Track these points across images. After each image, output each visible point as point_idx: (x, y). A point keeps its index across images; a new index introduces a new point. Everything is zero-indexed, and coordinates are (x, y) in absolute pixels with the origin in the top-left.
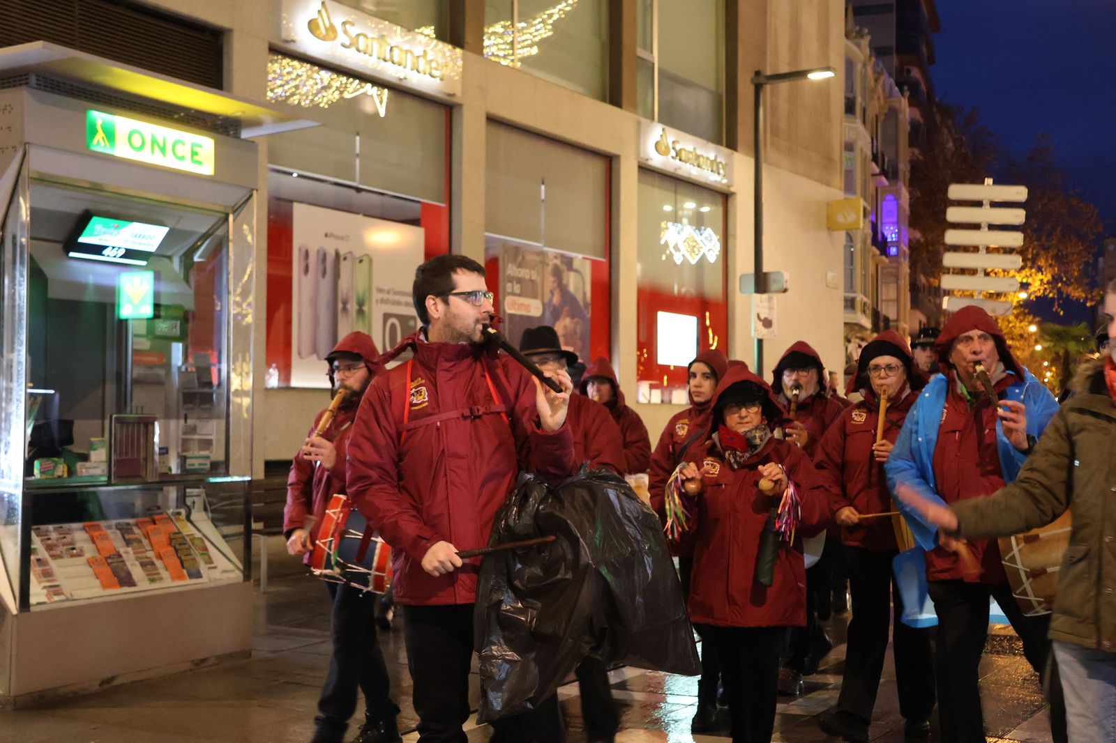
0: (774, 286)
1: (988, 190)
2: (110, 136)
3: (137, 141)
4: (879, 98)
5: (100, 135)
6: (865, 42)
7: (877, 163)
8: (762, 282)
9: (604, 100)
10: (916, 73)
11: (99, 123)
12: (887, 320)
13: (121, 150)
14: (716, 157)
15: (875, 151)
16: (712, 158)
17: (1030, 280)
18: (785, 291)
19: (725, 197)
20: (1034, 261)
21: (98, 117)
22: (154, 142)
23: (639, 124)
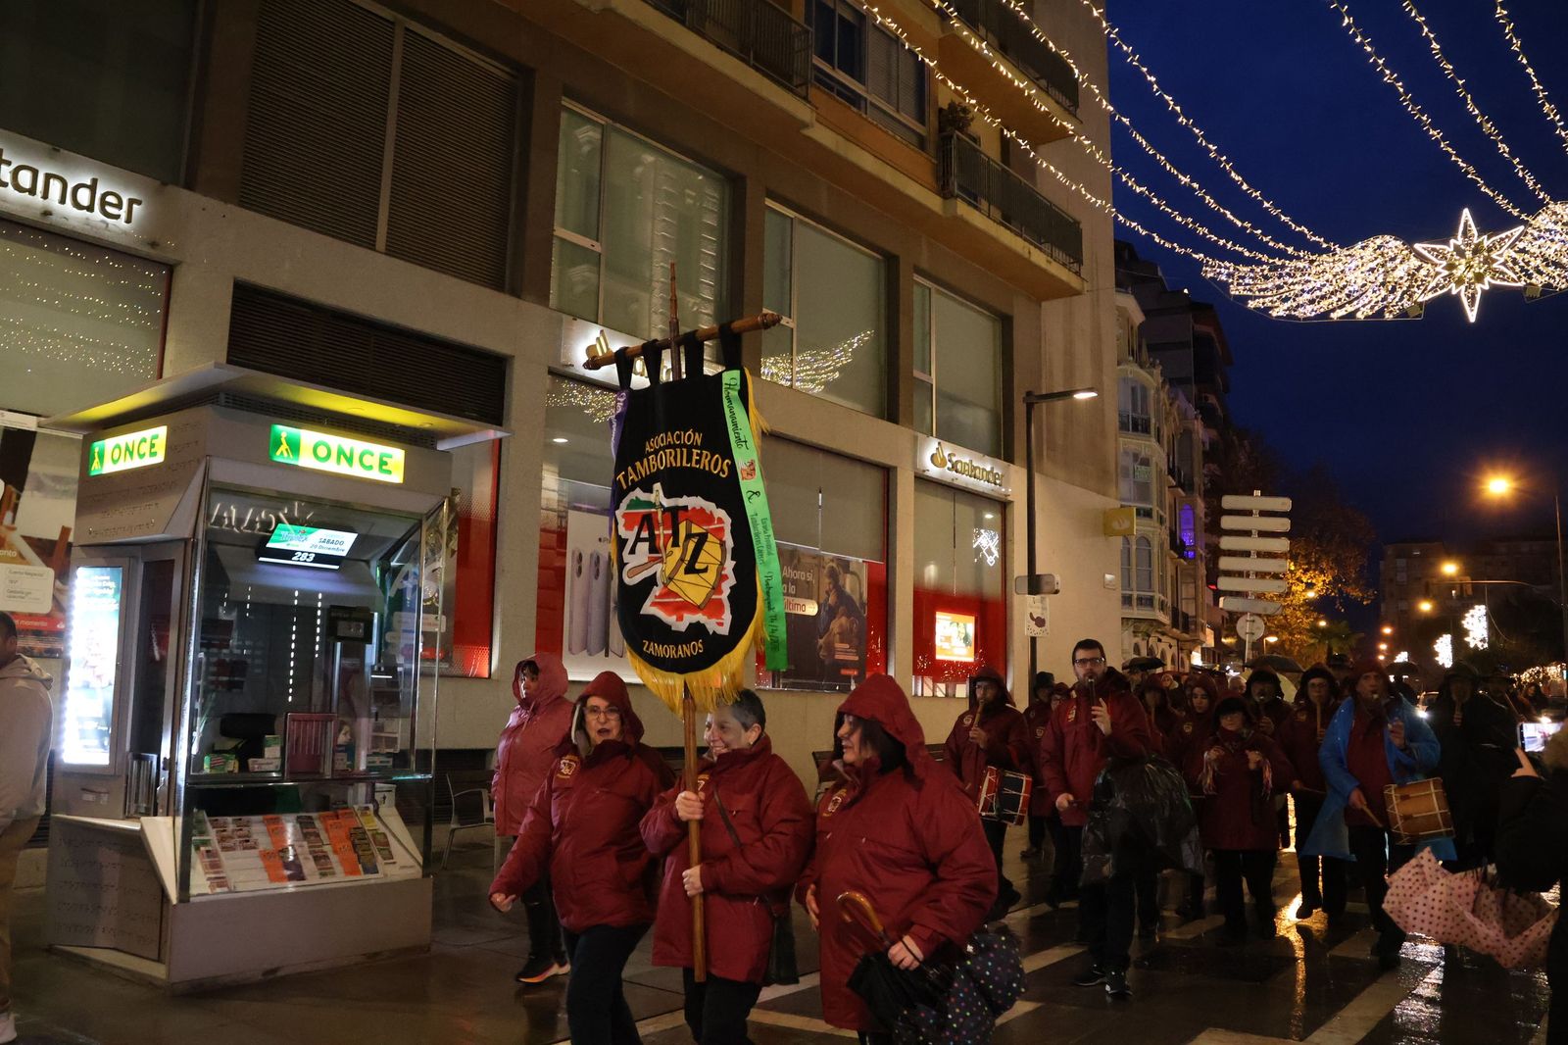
0: (1046, 588)
1: (1257, 500)
2: (294, 447)
3: (322, 451)
4: (1175, 420)
5: (284, 447)
6: (1157, 371)
7: (1174, 477)
8: (1035, 584)
9: (882, 418)
10: (1212, 400)
11: (284, 435)
12: (1186, 616)
13: (306, 460)
14: (992, 468)
15: (1171, 466)
16: (988, 469)
17: (1314, 581)
18: (1057, 592)
19: (1003, 506)
20: (1317, 563)
21: (283, 431)
22: (341, 452)
23: (916, 439)
